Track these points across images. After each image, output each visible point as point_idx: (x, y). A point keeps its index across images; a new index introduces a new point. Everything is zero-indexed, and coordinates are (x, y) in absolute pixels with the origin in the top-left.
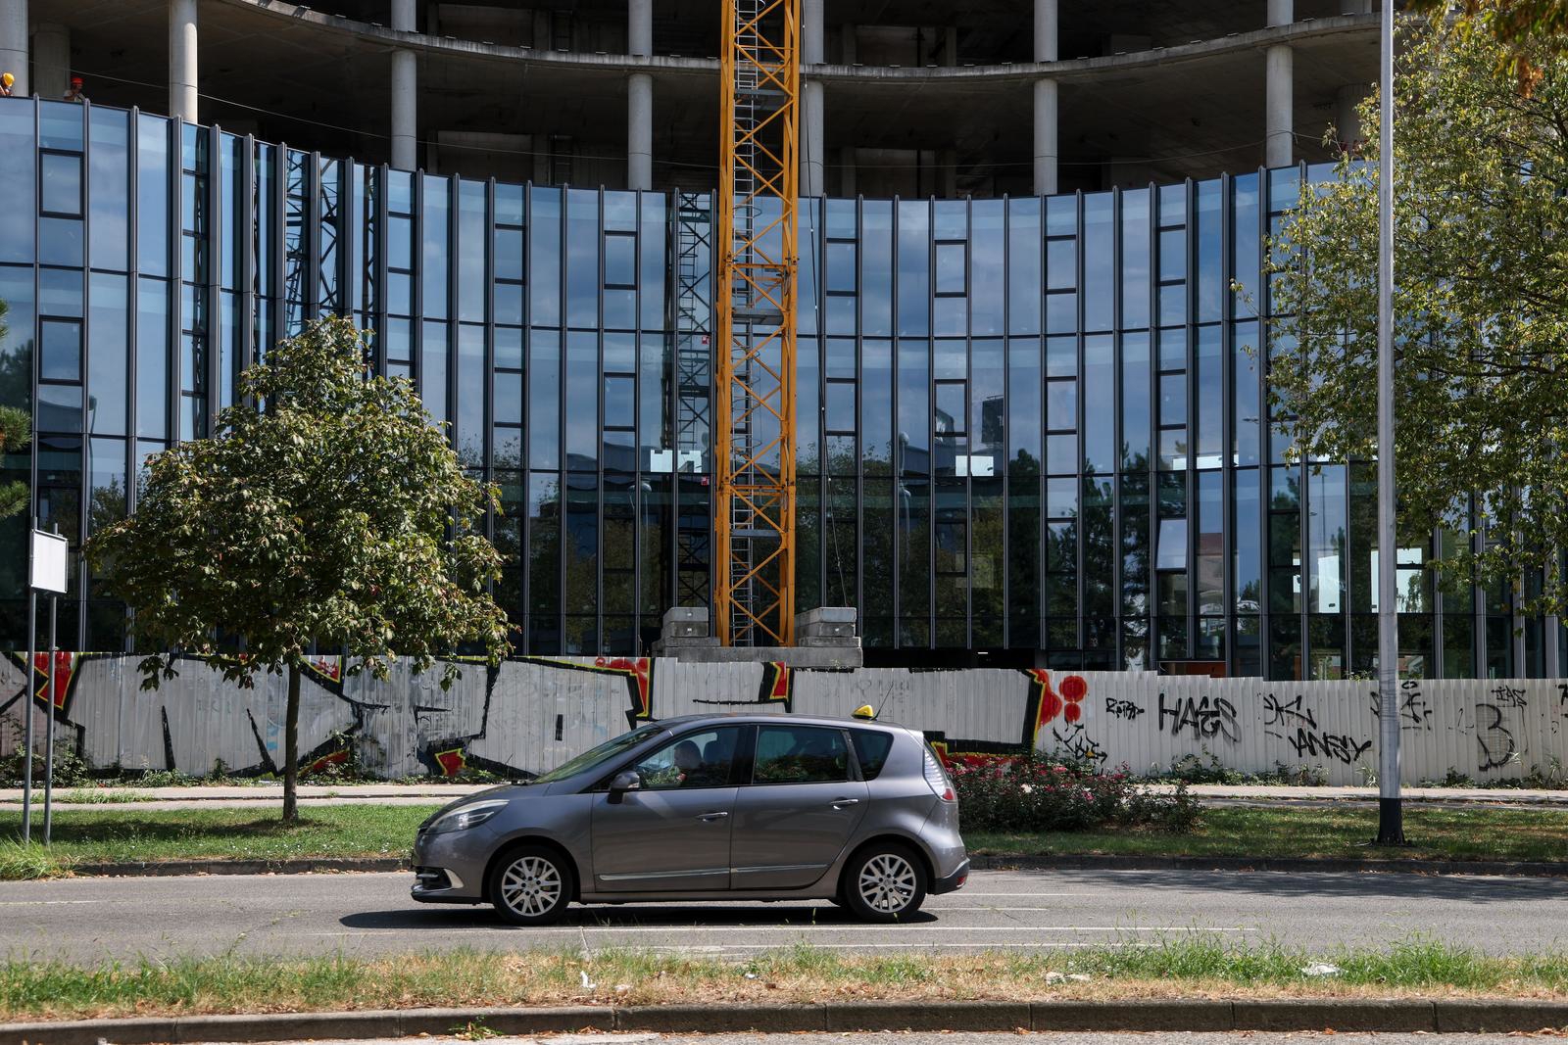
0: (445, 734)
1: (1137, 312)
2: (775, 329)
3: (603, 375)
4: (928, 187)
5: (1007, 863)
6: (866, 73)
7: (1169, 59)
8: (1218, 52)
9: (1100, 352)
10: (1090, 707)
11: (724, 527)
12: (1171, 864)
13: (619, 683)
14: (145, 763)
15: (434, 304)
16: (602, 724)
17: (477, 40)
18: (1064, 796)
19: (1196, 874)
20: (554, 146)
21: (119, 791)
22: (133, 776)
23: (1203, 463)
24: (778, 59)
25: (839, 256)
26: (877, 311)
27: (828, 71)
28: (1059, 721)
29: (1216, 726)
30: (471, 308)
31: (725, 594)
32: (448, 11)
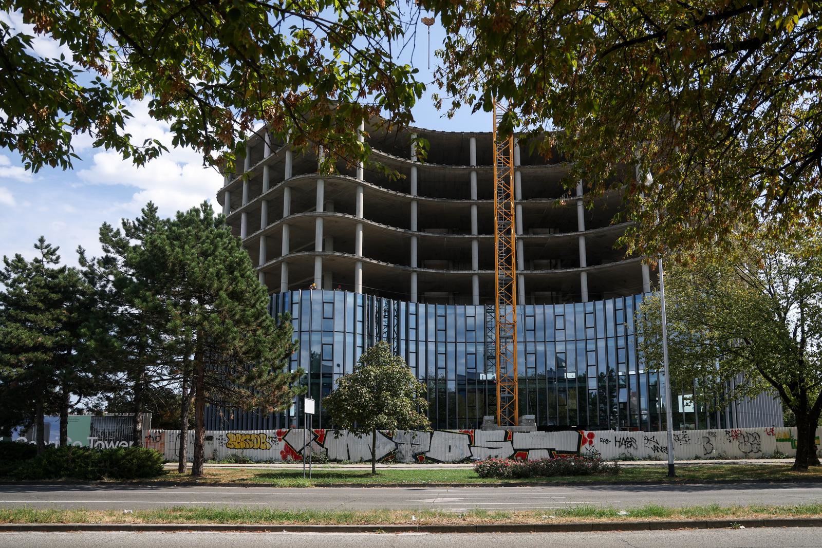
0: (419, 451)
1: (611, 333)
2: (511, 340)
3: (467, 354)
4: (554, 301)
5: (563, 485)
6: (535, 272)
7: (616, 265)
8: (629, 263)
9: (601, 344)
10: (595, 441)
11: (499, 394)
12: (609, 484)
13: (466, 437)
14: (343, 458)
15: (422, 337)
16: (461, 448)
17: (433, 269)
18: (583, 466)
19: (615, 486)
20: (454, 295)
21: (336, 465)
22: (340, 461)
23: (630, 373)
24: (509, 269)
25: (530, 320)
26: (540, 334)
27: (525, 272)
28: (587, 445)
29: (631, 445)
30: (431, 338)
31: (499, 412)
32: (427, 262)
